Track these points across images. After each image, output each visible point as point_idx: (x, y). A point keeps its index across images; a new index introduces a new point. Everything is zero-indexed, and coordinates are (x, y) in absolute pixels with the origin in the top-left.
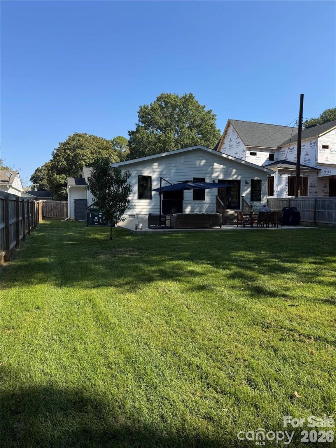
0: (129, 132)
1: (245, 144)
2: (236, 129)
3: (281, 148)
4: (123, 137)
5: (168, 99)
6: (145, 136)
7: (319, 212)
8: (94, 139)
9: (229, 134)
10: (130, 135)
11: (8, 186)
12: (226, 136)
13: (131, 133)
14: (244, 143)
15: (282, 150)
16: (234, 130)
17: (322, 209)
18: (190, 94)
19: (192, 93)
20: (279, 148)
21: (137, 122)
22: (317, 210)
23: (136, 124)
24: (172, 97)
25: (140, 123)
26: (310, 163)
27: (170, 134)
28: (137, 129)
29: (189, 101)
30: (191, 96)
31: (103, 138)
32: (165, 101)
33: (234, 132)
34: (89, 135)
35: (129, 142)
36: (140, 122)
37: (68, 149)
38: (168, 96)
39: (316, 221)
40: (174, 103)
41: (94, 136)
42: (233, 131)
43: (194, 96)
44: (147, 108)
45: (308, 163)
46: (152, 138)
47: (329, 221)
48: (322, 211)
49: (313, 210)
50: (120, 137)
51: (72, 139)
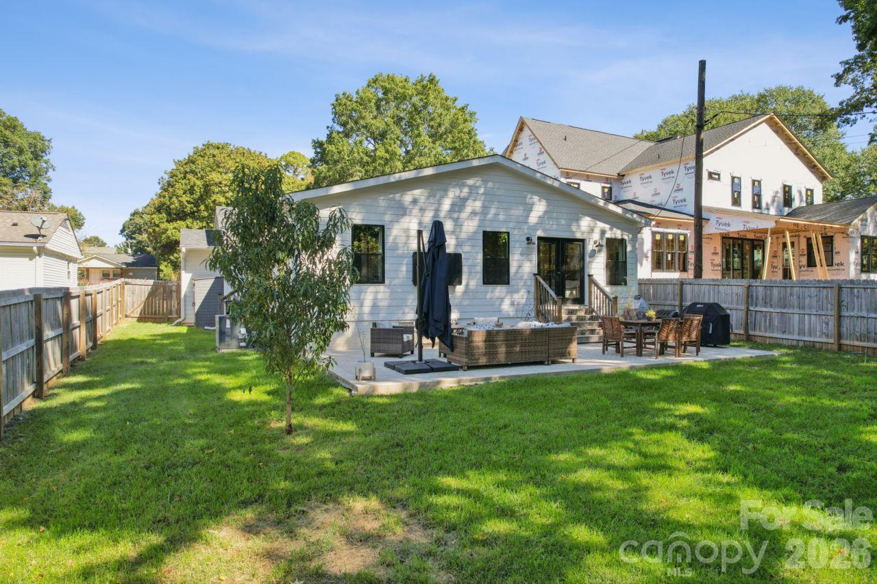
0: (314, 141)
1: (558, 167)
2: (537, 136)
3: (624, 175)
4: (299, 154)
5: (389, 83)
6: (345, 148)
7: (756, 311)
8: (244, 153)
9: (521, 146)
10: (315, 147)
11: (35, 248)
12: (515, 148)
13: (318, 144)
14: (555, 163)
15: (626, 179)
16: (533, 136)
17: (765, 307)
18: (430, 76)
19: (434, 74)
20: (621, 176)
21: (330, 124)
22: (751, 308)
23: (328, 127)
24: (398, 80)
25: (335, 125)
26: (685, 206)
27: (393, 146)
28: (330, 137)
29: (430, 88)
30: (432, 80)
31: (261, 153)
32: (384, 88)
33: (533, 142)
34: (234, 146)
35: (313, 161)
36: (334, 122)
37: (192, 172)
38: (391, 79)
39: (751, 333)
40: (401, 91)
41: (244, 149)
42: (531, 140)
43: (437, 79)
44: (349, 98)
45: (682, 206)
46: (359, 153)
47: (784, 332)
48: (764, 309)
49: (743, 307)
50: (294, 153)
51: (200, 153)
